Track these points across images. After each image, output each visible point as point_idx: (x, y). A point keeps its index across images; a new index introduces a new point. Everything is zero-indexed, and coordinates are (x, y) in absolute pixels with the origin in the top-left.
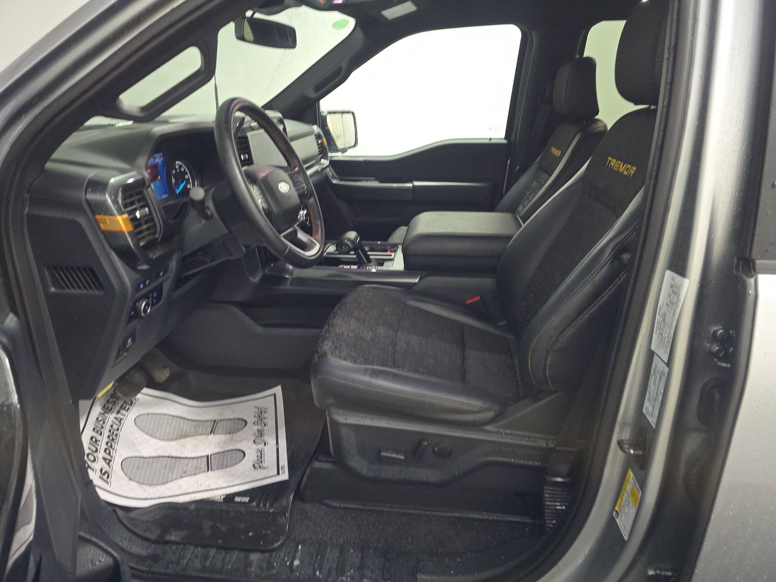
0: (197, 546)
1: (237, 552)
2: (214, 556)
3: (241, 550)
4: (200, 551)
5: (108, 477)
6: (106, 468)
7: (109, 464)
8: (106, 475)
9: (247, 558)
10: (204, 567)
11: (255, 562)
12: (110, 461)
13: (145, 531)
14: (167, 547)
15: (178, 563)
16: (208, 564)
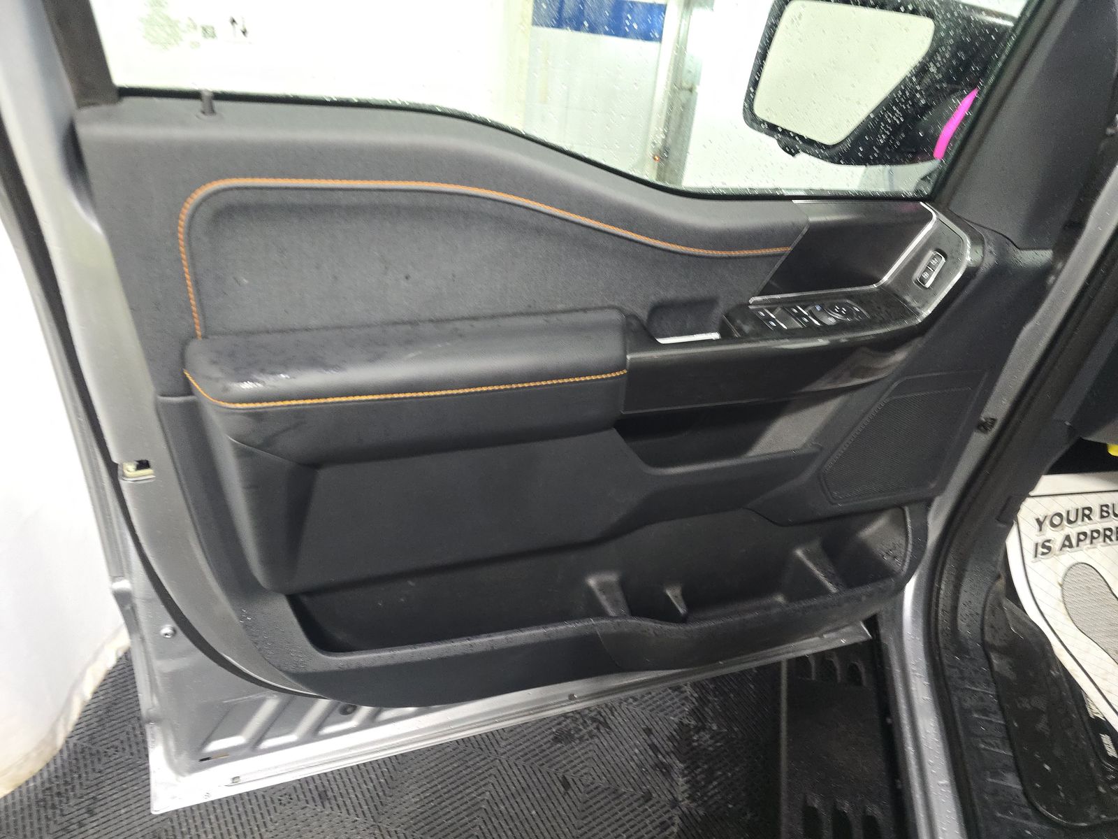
0: (998, 697)
1: (1010, 754)
2: (991, 722)
3: (1015, 757)
4: (992, 702)
5: (1043, 554)
6: (1056, 546)
7: (1064, 546)
8: (1045, 551)
9: (1006, 768)
10: (969, 711)
11: (1002, 782)
12: (1071, 546)
13: (992, 627)
14: (982, 661)
15: (963, 678)
16: (976, 716)
